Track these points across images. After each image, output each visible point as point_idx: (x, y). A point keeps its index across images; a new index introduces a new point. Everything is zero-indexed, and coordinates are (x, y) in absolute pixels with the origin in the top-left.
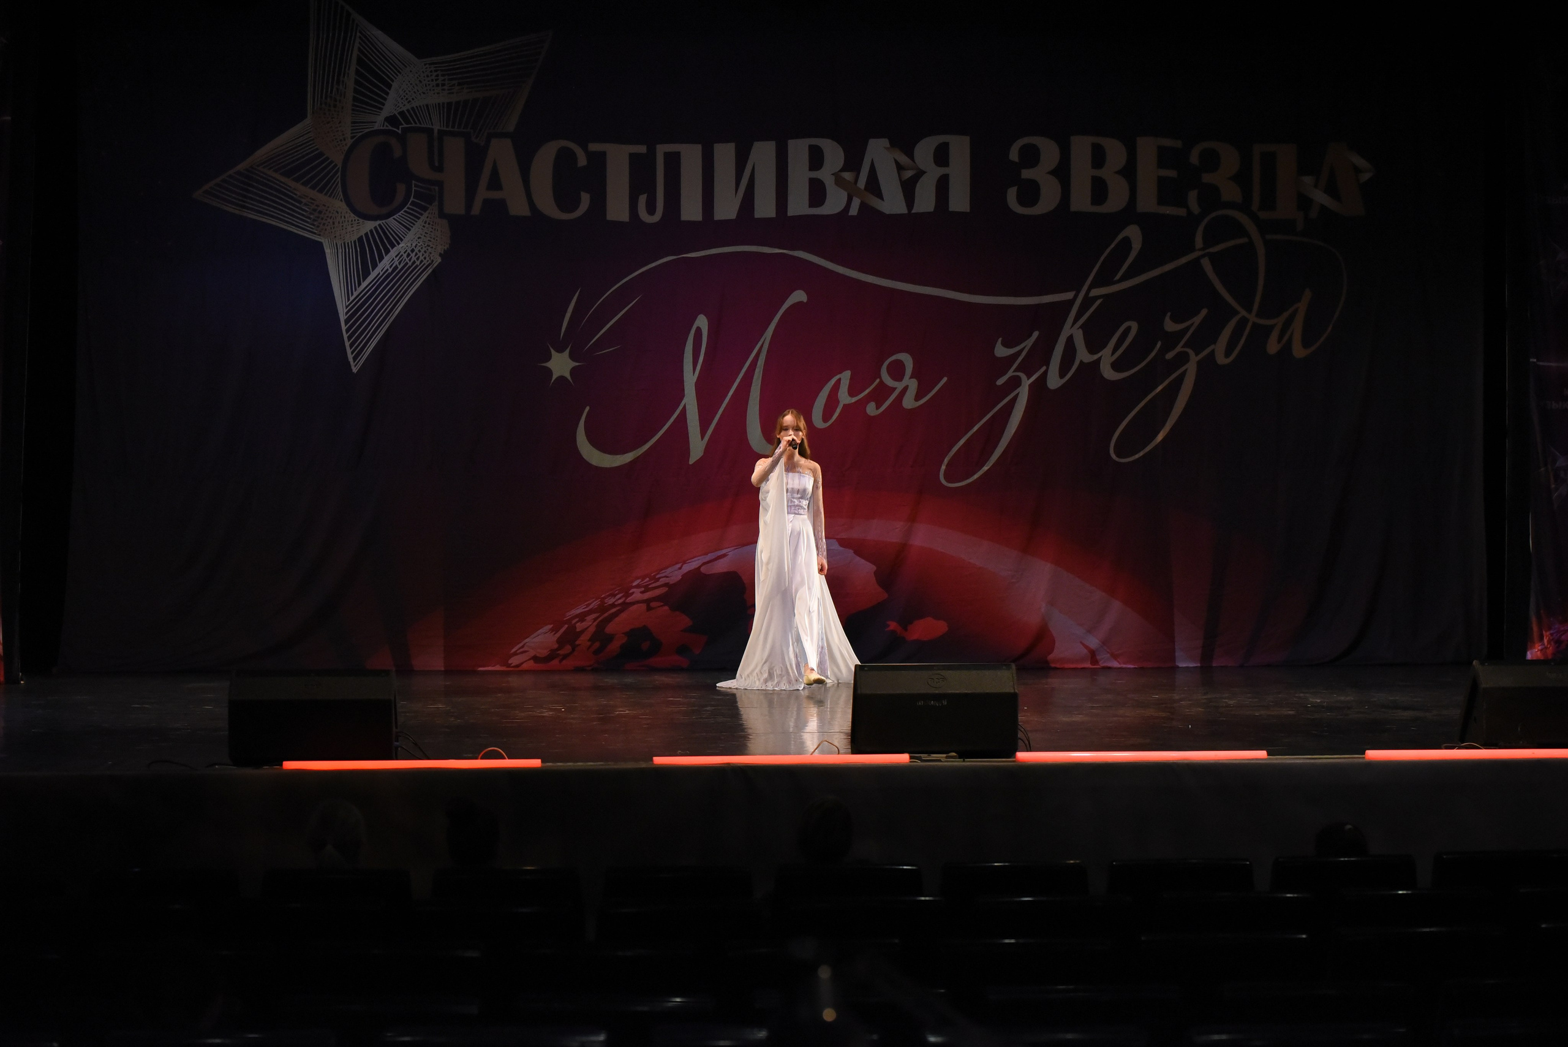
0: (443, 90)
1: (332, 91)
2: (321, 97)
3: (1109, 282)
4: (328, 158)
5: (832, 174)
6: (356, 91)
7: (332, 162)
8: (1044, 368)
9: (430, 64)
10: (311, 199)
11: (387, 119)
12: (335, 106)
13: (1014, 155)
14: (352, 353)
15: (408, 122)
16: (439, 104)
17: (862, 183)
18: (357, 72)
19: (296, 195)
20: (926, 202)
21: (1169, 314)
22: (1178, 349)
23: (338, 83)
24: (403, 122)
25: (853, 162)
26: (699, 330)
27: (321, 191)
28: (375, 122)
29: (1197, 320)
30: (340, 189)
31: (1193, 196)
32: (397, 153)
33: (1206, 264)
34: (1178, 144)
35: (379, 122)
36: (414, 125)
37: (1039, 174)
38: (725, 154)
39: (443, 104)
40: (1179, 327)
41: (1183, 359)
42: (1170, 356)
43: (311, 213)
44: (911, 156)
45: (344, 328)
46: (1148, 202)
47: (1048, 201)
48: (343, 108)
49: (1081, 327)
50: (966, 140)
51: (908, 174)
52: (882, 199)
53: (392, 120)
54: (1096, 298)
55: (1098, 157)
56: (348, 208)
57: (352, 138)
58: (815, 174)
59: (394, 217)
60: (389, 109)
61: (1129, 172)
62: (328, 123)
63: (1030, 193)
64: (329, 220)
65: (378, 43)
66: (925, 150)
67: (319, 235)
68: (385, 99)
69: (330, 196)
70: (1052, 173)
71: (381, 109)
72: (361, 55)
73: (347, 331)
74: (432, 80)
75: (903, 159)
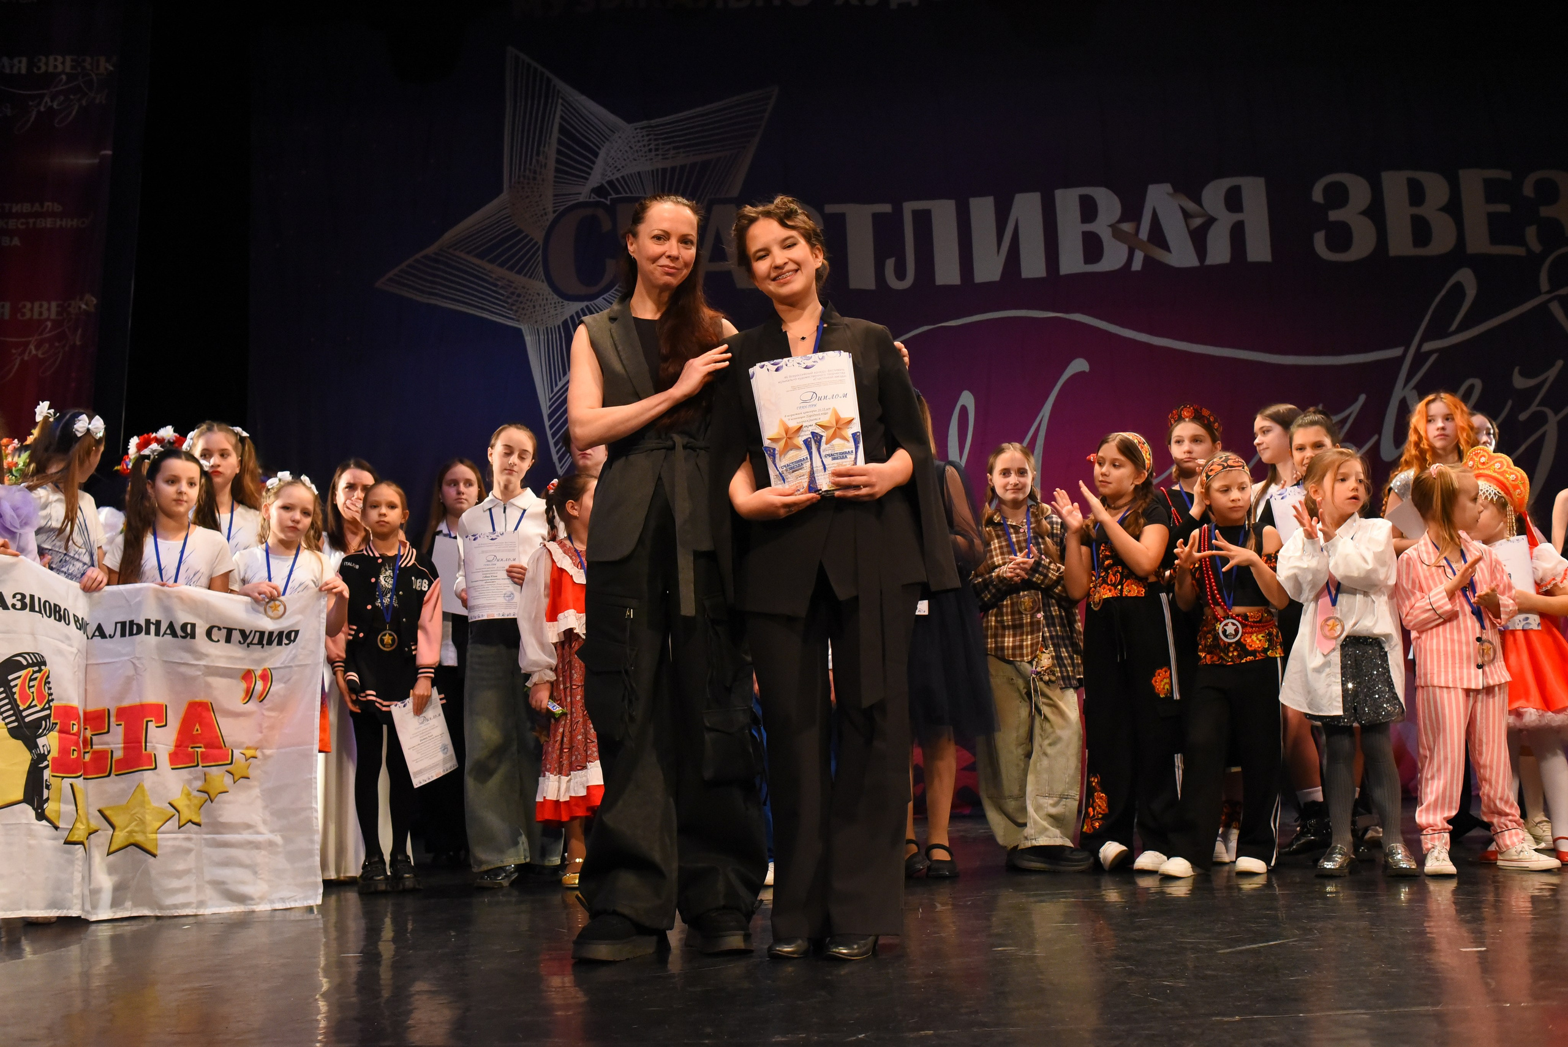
0: (657, 155)
1: (531, 164)
2: (520, 169)
3: (1444, 335)
4: (527, 236)
5: (1110, 226)
6: (558, 161)
7: (532, 240)
8: (1376, 437)
9: (642, 128)
10: (509, 281)
11: (595, 190)
12: (535, 179)
13: (1317, 195)
14: (558, 452)
15: (617, 192)
16: (653, 171)
17: (1144, 234)
18: (560, 142)
19: (491, 277)
20: (1219, 252)
21: (1516, 370)
22: (1533, 408)
23: (538, 154)
24: (612, 192)
25: (1132, 211)
26: (964, 409)
27: (519, 272)
28: (580, 194)
29: (1552, 374)
30: (541, 269)
31: (1531, 232)
32: (607, 226)
33: (1556, 308)
34: (1507, 175)
35: (584, 192)
36: (624, 195)
37: (1351, 214)
38: (982, 209)
39: (657, 170)
40: (1532, 382)
41: (1539, 420)
42: (1523, 417)
43: (508, 297)
44: (1198, 202)
45: (547, 424)
46: (1479, 242)
47: (1362, 245)
48: (543, 180)
49: (1416, 387)
50: (1260, 182)
51: (1197, 222)
52: (1167, 249)
53: (599, 191)
54: (1431, 353)
55: (1417, 194)
56: (550, 290)
57: (554, 212)
58: (1088, 227)
59: (605, 296)
60: (596, 178)
61: (1454, 208)
62: (528, 197)
63: (1341, 237)
64: (528, 303)
65: (584, 110)
66: (1214, 195)
67: (518, 321)
68: (591, 169)
69: (530, 277)
70: (1364, 213)
71: (587, 179)
72: (564, 123)
73: (551, 427)
74: (644, 146)
75: (1191, 206)
